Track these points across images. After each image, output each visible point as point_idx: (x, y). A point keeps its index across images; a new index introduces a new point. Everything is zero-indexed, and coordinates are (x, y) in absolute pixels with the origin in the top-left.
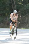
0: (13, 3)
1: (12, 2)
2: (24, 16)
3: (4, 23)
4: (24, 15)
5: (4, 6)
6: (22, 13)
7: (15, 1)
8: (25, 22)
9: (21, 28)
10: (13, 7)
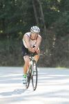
0: (36, 6)
1: (34, 6)
2: (63, 39)
3: (16, 55)
4: (62, 36)
5: (15, 14)
6: (58, 30)
7: (41, 4)
8: (65, 53)
9: (54, 67)
10: (36, 16)
